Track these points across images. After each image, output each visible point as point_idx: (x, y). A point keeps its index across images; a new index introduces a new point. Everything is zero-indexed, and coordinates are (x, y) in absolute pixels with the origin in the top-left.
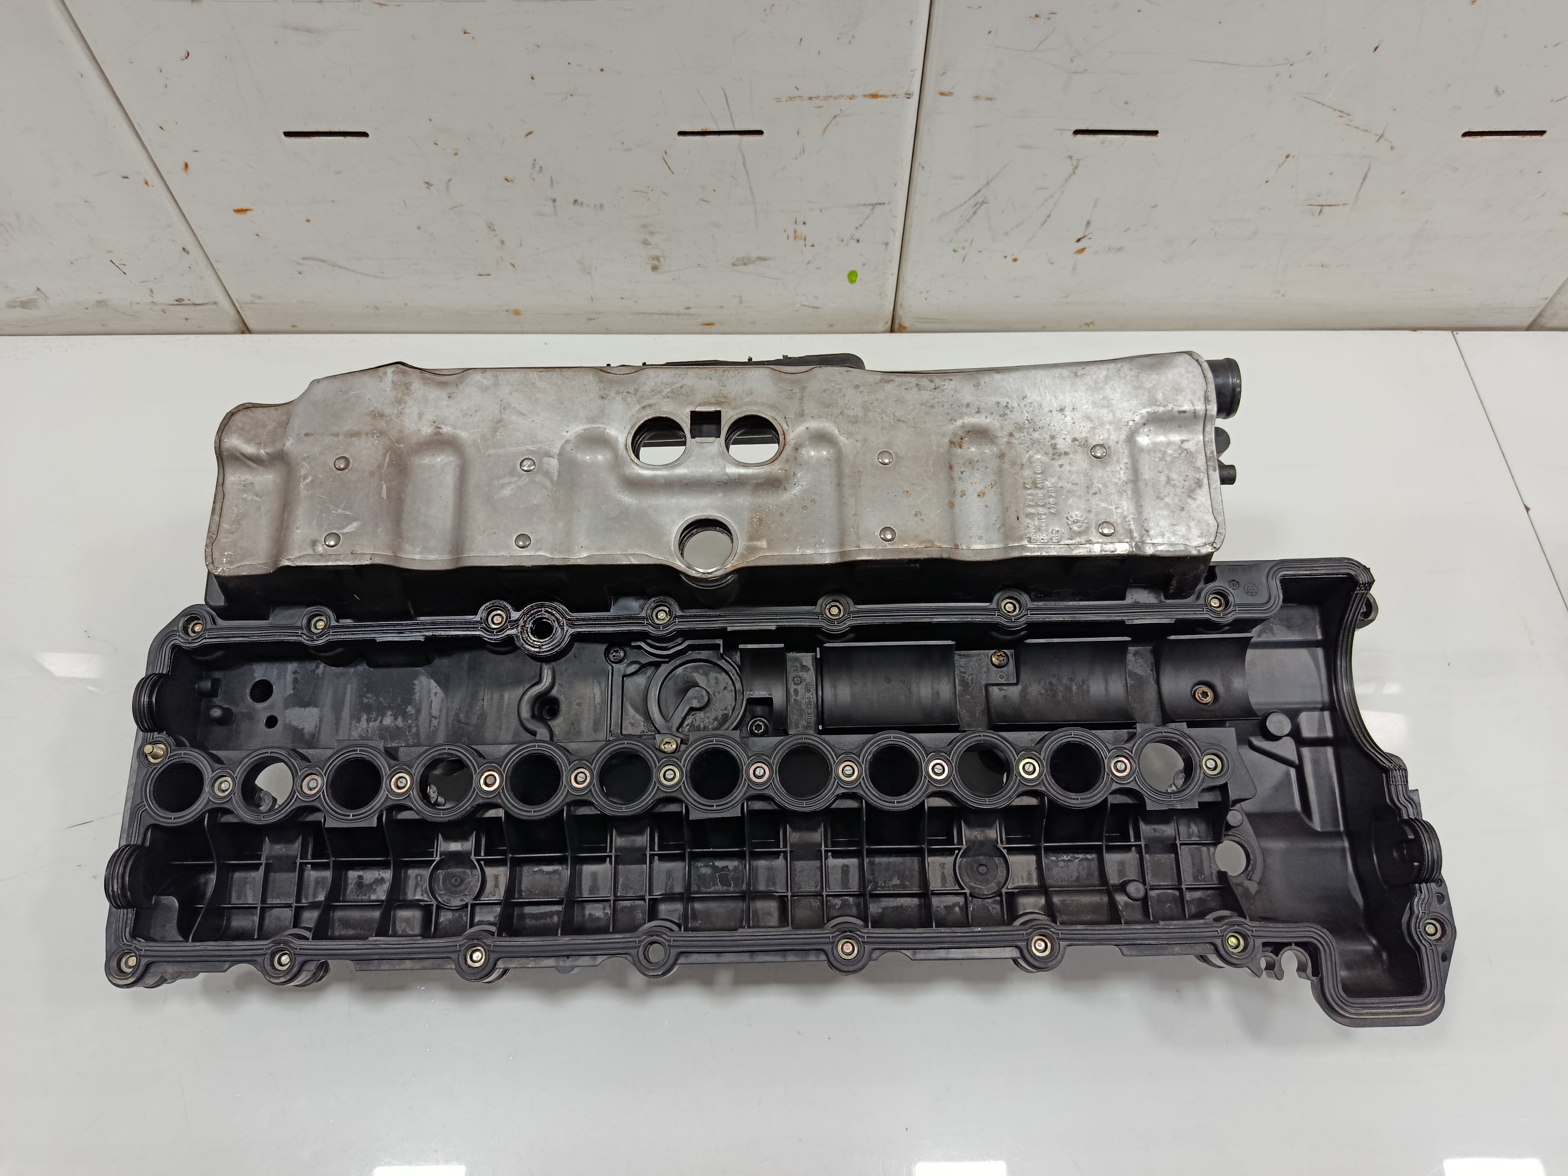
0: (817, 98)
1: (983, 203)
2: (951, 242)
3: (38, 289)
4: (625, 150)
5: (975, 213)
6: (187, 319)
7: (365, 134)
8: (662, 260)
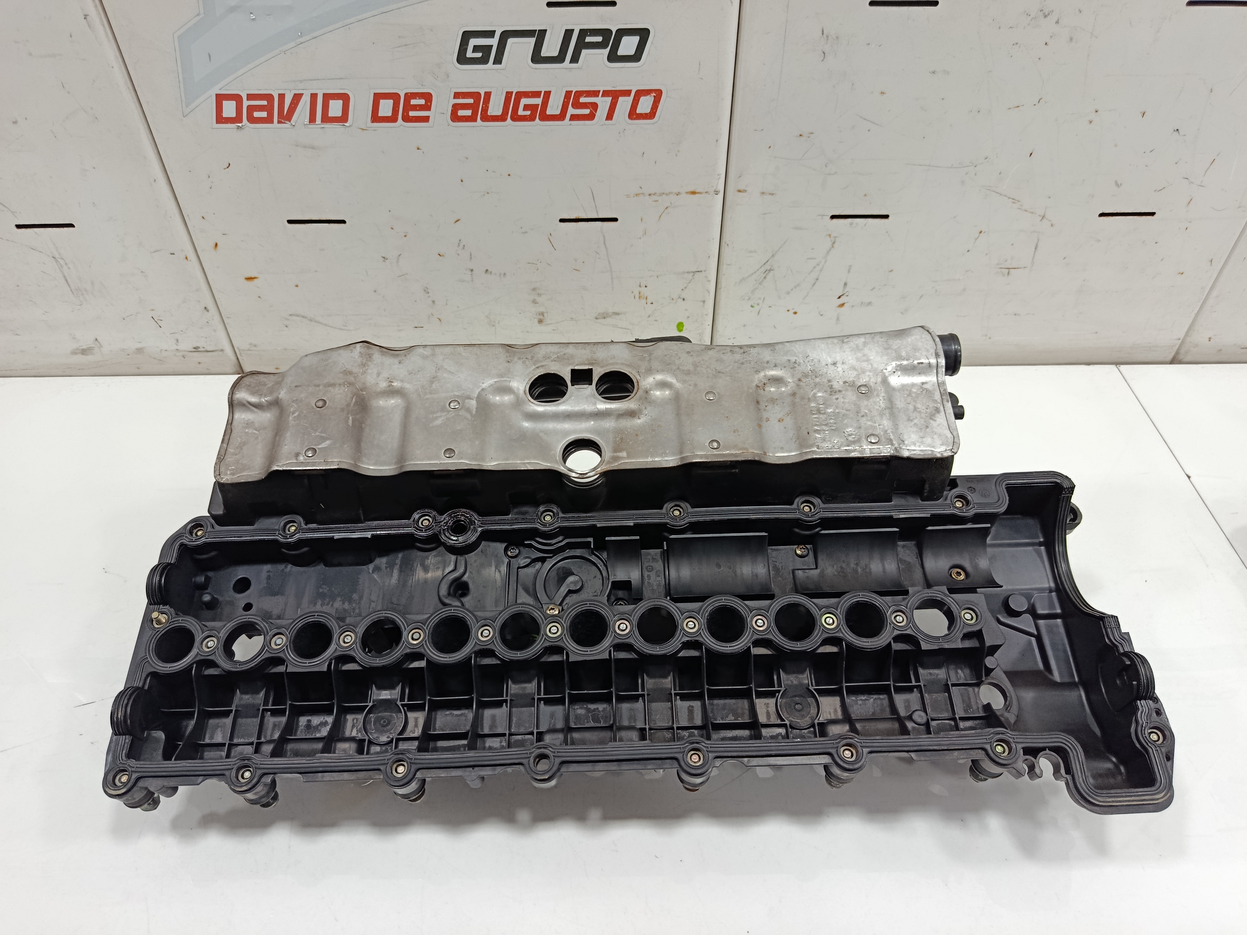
0: (655, 194)
1: (770, 270)
2: (749, 299)
3: (96, 339)
4: (523, 233)
5: (765, 278)
6: (199, 363)
7: (343, 222)
8: (545, 315)
